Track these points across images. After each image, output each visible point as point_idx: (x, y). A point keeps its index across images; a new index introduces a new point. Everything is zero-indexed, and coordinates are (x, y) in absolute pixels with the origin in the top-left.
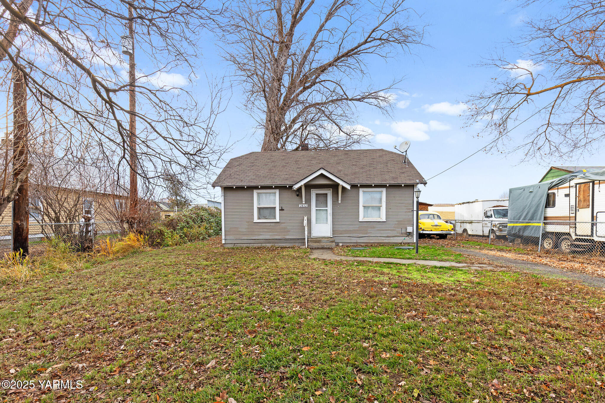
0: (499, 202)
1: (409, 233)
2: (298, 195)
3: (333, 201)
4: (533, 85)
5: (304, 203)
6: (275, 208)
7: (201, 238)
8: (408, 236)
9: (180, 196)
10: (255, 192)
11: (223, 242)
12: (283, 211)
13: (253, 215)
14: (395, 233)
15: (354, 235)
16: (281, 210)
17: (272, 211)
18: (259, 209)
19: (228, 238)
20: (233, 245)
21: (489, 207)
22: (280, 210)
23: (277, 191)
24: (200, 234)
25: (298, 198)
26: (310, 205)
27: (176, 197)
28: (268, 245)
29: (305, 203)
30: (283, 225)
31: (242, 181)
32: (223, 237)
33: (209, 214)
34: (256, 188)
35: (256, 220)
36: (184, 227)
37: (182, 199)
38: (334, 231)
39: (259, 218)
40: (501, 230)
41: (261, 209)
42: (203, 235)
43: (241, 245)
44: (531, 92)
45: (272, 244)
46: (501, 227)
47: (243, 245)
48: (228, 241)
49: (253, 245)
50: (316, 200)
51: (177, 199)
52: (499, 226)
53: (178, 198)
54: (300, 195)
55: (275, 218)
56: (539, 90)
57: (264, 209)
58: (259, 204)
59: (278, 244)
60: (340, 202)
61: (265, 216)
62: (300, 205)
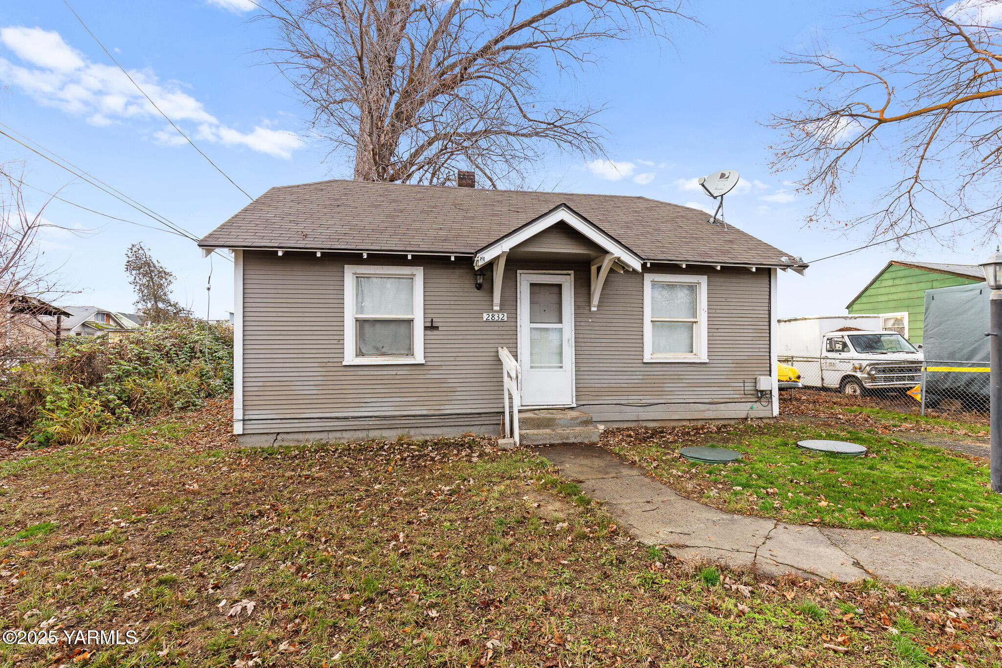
0: (848, 320)
1: (762, 391)
2: (479, 287)
3: (577, 307)
4: (888, 102)
5: (496, 308)
6: (410, 322)
7: (178, 405)
8: (759, 399)
9: (164, 301)
10: (350, 273)
11: (238, 429)
12: (435, 332)
13: (341, 341)
14: (729, 394)
15: (633, 399)
16: (431, 327)
17: (403, 329)
18: (361, 324)
19: (252, 414)
20: (272, 438)
21: (831, 330)
22: (426, 328)
23: (419, 273)
24: (176, 393)
25: (479, 293)
26: (514, 317)
27: (156, 302)
28: (386, 433)
29: (501, 310)
30: (433, 374)
31: (306, 236)
32: (238, 414)
33: (217, 339)
34: (354, 258)
35: (350, 357)
36: (128, 374)
37: (169, 308)
38: (580, 391)
39: (360, 353)
40: (873, 379)
41: (367, 327)
42: (186, 395)
43: (301, 437)
44: (886, 116)
45: (400, 432)
46: (873, 372)
47: (307, 436)
48: (252, 427)
49: (338, 435)
50: (531, 302)
51: (157, 306)
52: (871, 370)
53: (161, 305)
54: (486, 286)
55: (410, 352)
56: (899, 115)
57: (378, 326)
58: (360, 308)
59: (418, 431)
60: (594, 309)
61: (380, 345)
62: (485, 316)
